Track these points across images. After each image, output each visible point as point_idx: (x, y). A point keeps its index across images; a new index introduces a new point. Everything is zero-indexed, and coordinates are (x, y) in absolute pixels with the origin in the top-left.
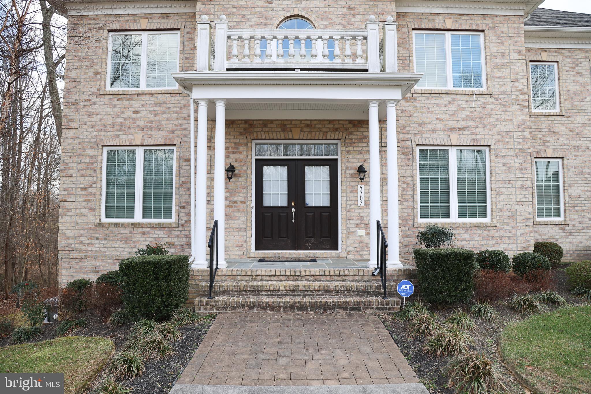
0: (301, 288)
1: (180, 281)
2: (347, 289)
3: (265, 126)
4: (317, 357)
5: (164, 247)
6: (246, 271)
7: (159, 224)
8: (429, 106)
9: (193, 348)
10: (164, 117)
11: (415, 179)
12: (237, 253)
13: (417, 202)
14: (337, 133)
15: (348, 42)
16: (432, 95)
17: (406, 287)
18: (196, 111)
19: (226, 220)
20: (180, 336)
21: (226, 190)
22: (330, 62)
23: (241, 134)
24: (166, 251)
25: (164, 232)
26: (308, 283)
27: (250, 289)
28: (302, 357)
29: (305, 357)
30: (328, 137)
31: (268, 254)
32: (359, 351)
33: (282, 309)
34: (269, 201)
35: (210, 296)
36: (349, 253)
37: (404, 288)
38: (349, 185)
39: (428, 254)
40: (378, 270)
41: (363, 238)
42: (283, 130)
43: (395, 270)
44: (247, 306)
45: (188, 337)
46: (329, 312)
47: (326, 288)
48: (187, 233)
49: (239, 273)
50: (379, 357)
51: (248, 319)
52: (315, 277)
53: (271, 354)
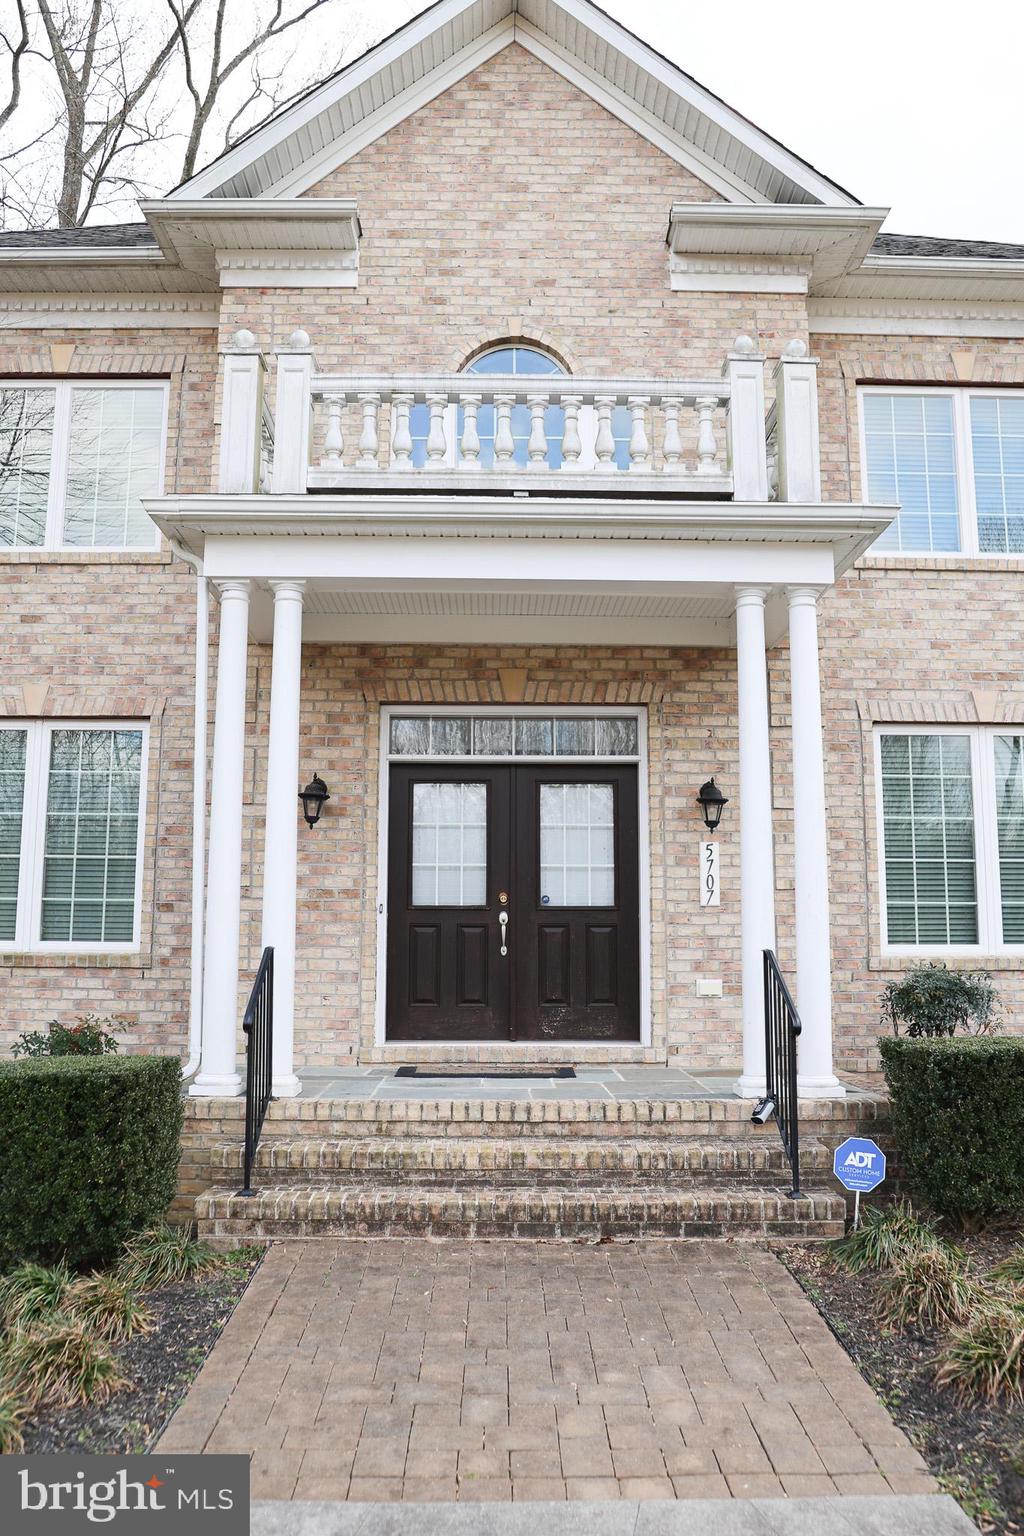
0: (531, 1161)
1: (151, 1138)
2: (674, 1164)
3: (420, 663)
4: (592, 1394)
5: (105, 1028)
6: (360, 1108)
7: (92, 958)
8: (909, 606)
9: (188, 1365)
10: (113, 634)
11: (870, 823)
12: (330, 1051)
13: (876, 894)
14: (637, 685)
15: (672, 413)
16: (918, 575)
17: (861, 1160)
18: (215, 617)
19: (299, 946)
20: (147, 1321)
21: (301, 854)
22: (619, 472)
23: (347, 685)
24: (110, 1043)
25: (107, 983)
26: (554, 1147)
27: (373, 1165)
28: (545, 1394)
29: (554, 1397)
30: (610, 699)
31: (426, 1052)
32: (728, 1375)
33: (473, 1228)
34: (428, 892)
35: (247, 1187)
36: (674, 1050)
37: (856, 1163)
38: (674, 842)
39: (929, 1054)
40: (770, 1106)
41: (717, 1004)
42: (476, 678)
43: (823, 1105)
44: (361, 1221)
45: (172, 1326)
46: (619, 1239)
47: (610, 1162)
48: (178, 985)
49: (339, 1112)
50: (795, 1395)
51: (366, 1263)
52: (574, 1128)
53: (443, 1385)
